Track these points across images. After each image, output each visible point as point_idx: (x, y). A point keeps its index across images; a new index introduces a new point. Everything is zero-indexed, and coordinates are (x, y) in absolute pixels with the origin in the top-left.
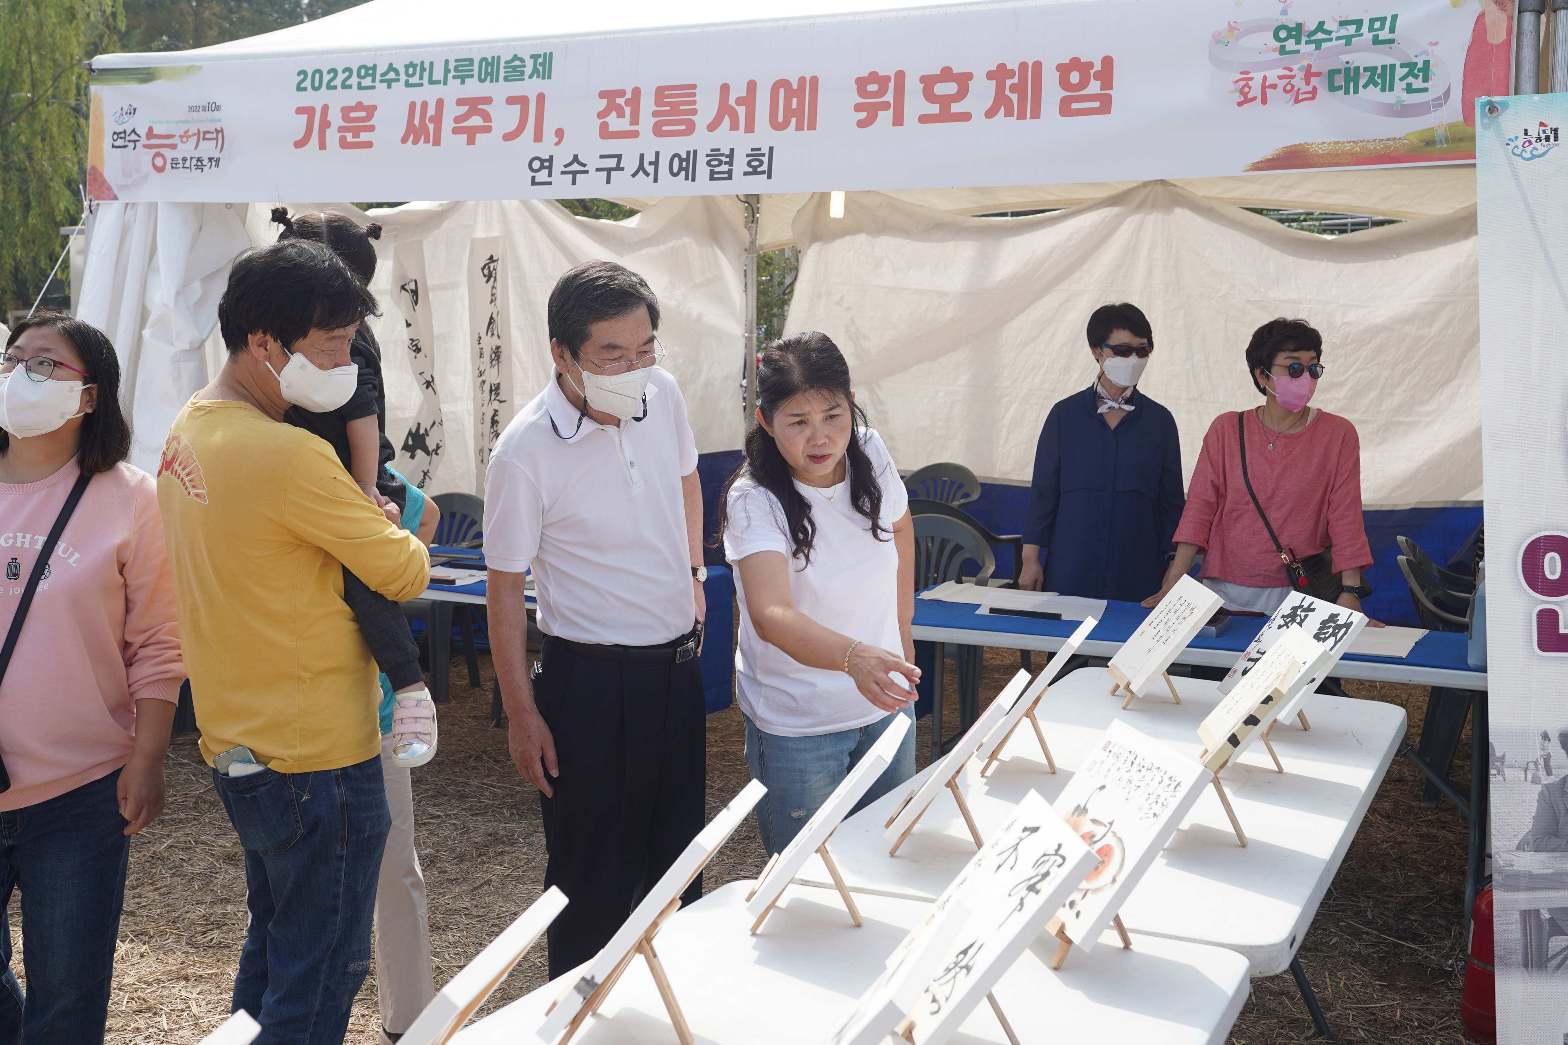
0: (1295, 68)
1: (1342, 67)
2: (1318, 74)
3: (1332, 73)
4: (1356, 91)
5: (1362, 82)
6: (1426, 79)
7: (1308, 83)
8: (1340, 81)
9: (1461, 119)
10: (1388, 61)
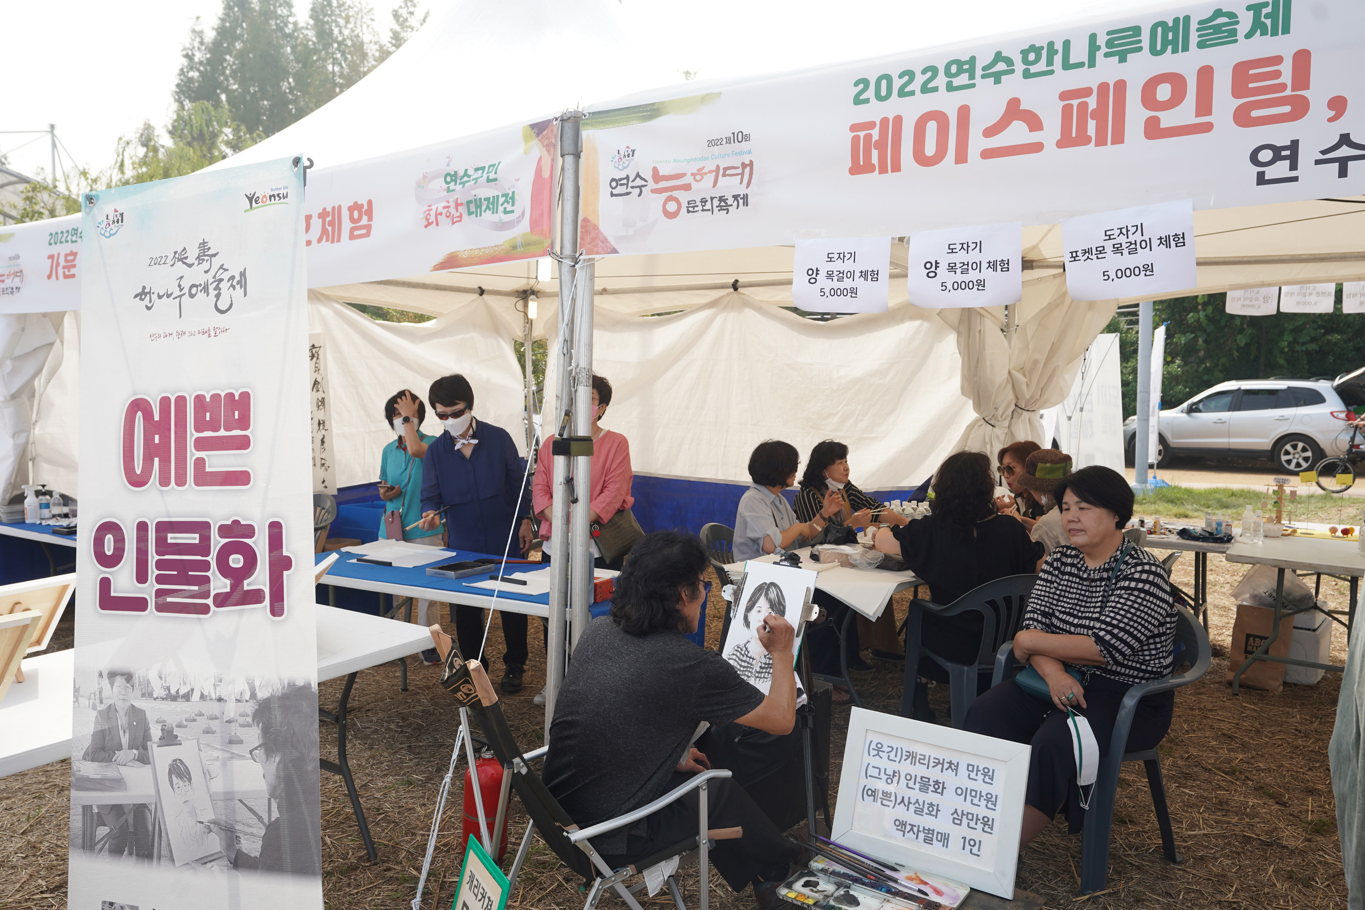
0: (451, 200)
1: (473, 198)
2: (461, 204)
3: (469, 203)
4: (481, 215)
5: (484, 208)
6: (513, 205)
7: (457, 211)
8: (473, 209)
9: (529, 230)
10: (495, 193)
